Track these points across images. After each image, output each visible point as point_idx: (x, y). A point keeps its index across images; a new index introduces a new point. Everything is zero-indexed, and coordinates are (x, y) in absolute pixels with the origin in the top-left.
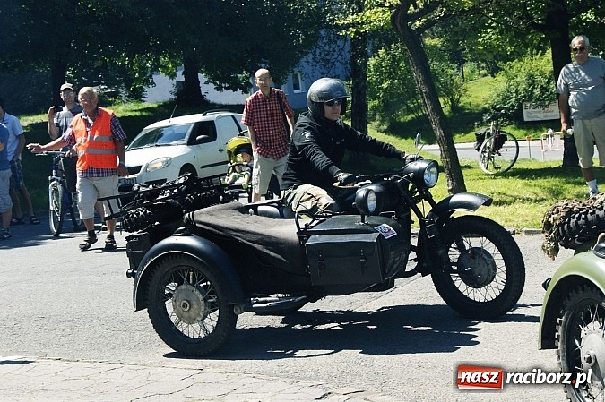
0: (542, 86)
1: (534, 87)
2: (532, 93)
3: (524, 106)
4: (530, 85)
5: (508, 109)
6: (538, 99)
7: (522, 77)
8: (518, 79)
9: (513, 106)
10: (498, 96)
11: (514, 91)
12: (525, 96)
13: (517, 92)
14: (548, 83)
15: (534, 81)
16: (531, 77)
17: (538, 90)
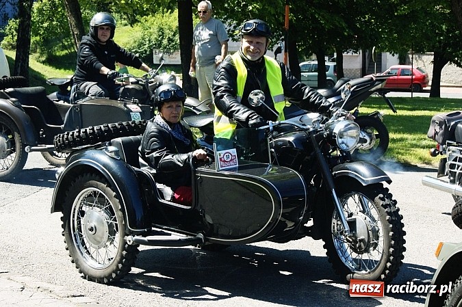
0: (169, 37)
1: (163, 38)
2: (161, 42)
3: (154, 52)
4: (160, 36)
5: (142, 53)
6: (165, 48)
7: (154, 29)
8: (151, 30)
9: (146, 51)
10: (135, 42)
11: (147, 39)
12: (155, 44)
13: (149, 40)
14: (174, 35)
15: (163, 33)
16: (161, 29)
17: (166, 40)
